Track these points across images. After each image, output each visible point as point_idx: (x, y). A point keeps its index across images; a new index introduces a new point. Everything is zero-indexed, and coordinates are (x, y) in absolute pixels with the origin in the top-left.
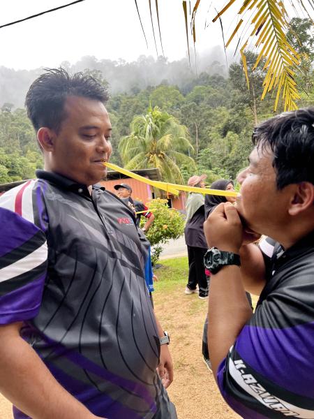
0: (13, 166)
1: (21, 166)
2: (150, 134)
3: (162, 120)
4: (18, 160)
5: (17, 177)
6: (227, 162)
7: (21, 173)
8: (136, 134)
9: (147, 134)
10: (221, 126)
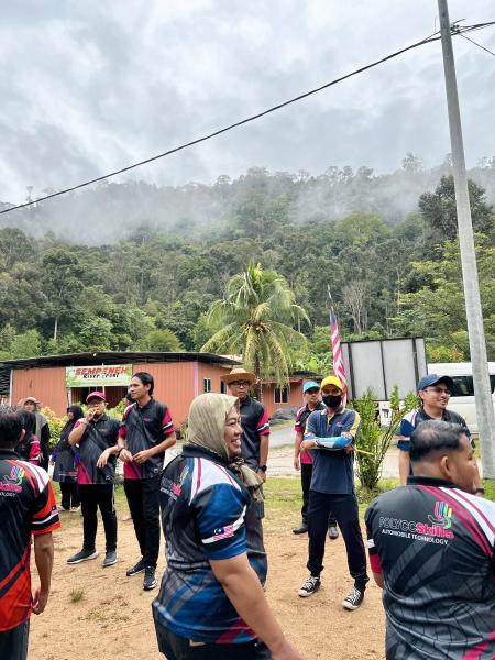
0: (122, 319)
5: (125, 336)
7: (132, 331)
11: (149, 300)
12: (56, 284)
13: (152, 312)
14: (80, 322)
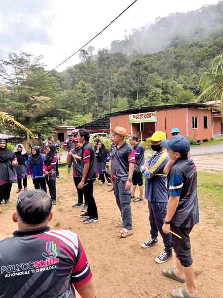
0: (167, 87)
1: (172, 87)
4: (170, 84)
5: (168, 95)
7: (172, 92)
11: (180, 76)
12: (137, 75)
13: (181, 82)
14: (148, 91)
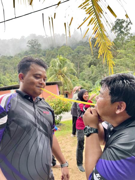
2: (58, 67)
3: (63, 61)
4: (2, 77)
6: (91, 78)
7: (3, 83)
8: (52, 67)
9: (57, 67)
10: (88, 63)
11: (7, 73)
13: (8, 77)
